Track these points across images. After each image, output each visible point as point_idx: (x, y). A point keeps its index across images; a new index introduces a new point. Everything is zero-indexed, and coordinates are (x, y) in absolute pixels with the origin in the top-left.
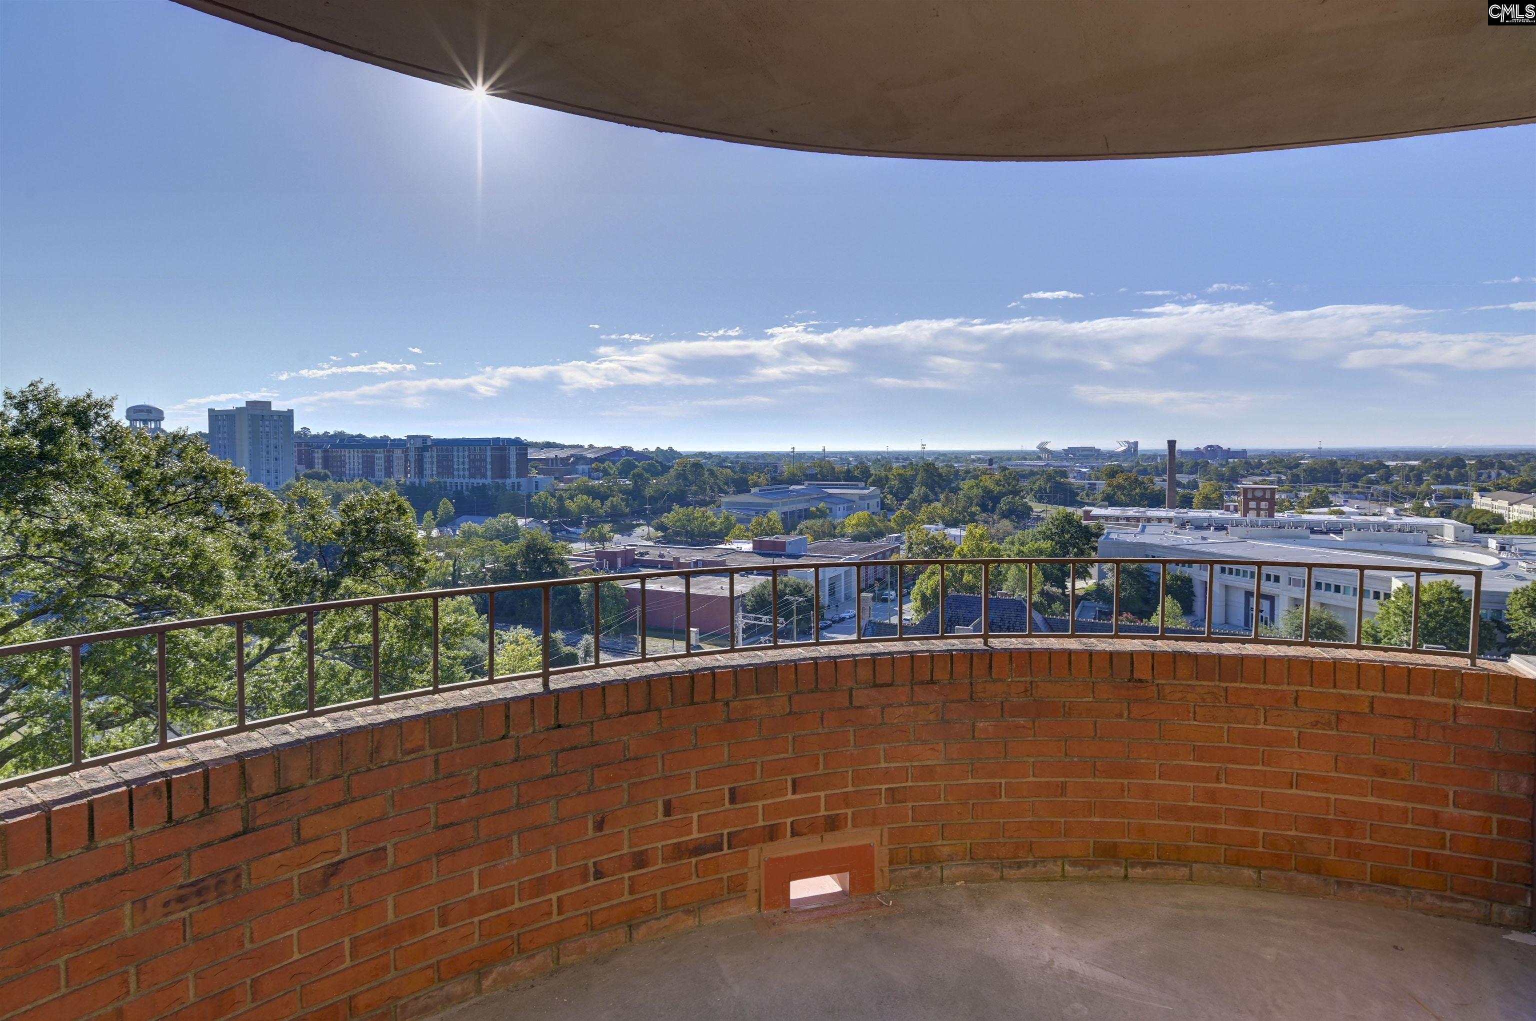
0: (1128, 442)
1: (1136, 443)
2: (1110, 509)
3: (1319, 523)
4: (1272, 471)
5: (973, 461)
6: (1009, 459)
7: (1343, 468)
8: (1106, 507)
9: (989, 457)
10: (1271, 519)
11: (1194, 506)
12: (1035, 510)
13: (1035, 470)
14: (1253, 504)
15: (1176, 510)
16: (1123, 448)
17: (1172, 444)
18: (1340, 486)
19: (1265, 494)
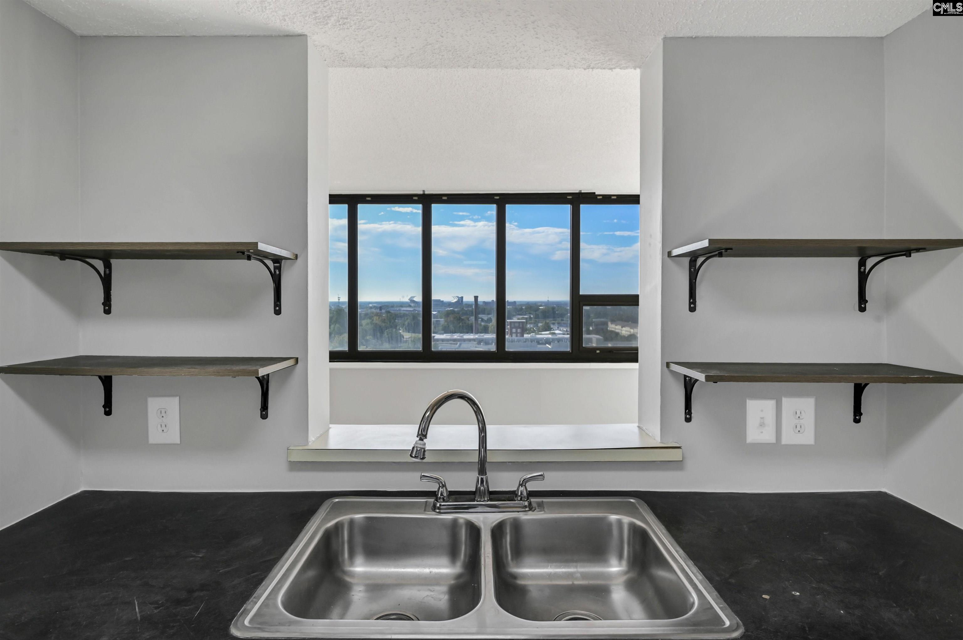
0: (458, 297)
1: (462, 298)
2: (445, 335)
3: (542, 339)
4: (527, 313)
5: (371, 308)
6: (392, 307)
7: (557, 311)
8: (443, 334)
9: (380, 305)
10: (522, 338)
11: (489, 332)
12: (405, 337)
13: (407, 313)
14: (514, 330)
15: (479, 335)
16: (456, 300)
17: (476, 298)
18: (556, 320)
19: (519, 325)
